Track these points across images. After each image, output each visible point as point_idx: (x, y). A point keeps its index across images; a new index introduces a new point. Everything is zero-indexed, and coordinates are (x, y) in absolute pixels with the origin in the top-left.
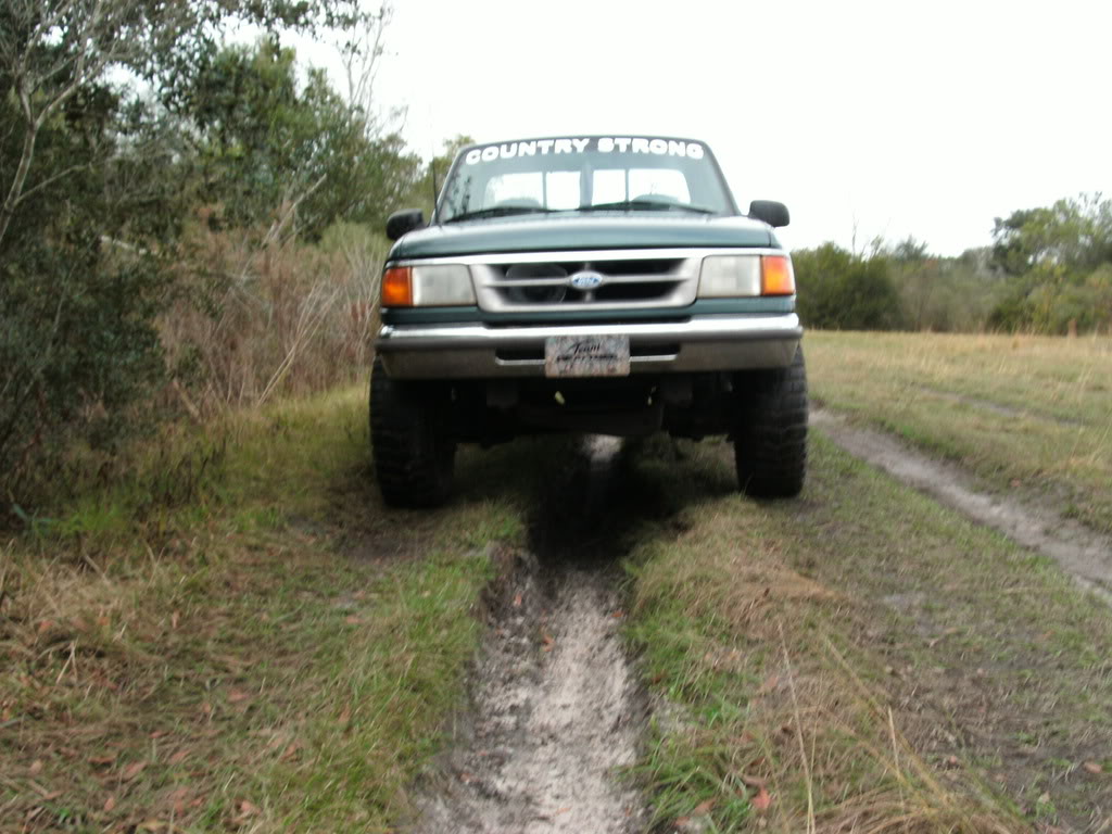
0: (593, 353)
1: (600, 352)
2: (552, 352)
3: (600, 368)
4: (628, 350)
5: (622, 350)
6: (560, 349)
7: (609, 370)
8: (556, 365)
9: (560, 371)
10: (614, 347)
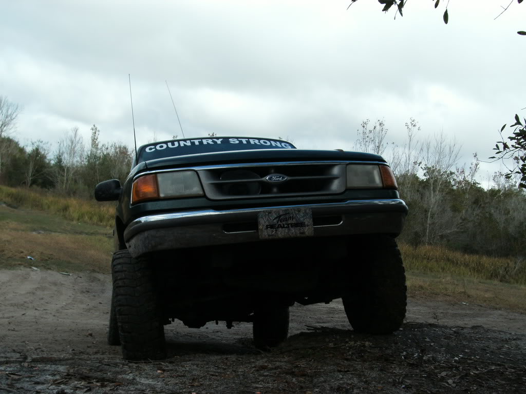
0: (290, 222)
1: (294, 221)
2: (263, 222)
3: (294, 232)
4: (312, 220)
5: (308, 220)
6: (268, 220)
7: (301, 233)
8: (265, 231)
9: (269, 235)
10: (302, 217)
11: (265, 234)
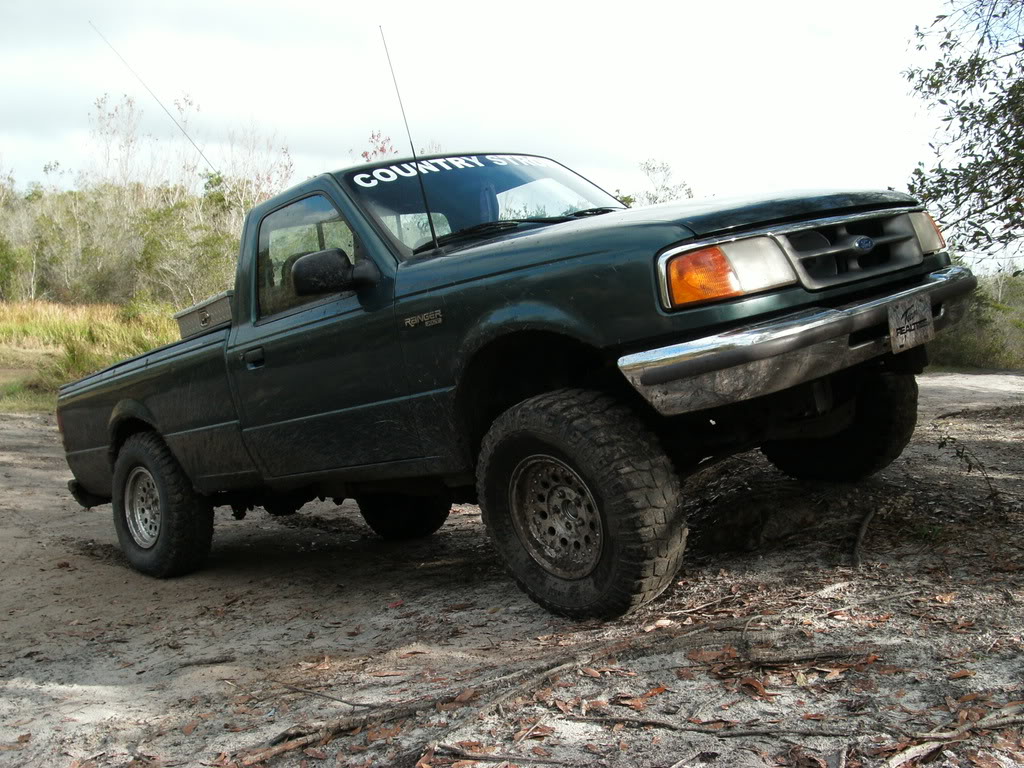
1: (918, 318)
2: (892, 324)
3: (920, 335)
4: (931, 313)
5: (928, 313)
6: (896, 319)
7: (925, 337)
8: (897, 339)
9: (901, 347)
10: (923, 310)
11: (897, 344)
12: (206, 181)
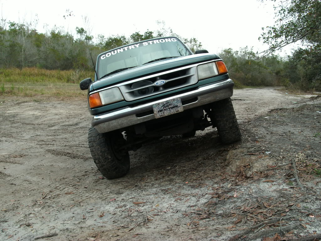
0: (170, 107)
1: (172, 106)
2: (156, 110)
3: (173, 111)
4: (181, 103)
5: (179, 103)
6: (158, 108)
7: (177, 111)
8: (158, 114)
9: (160, 116)
10: (176, 103)
11: (158, 115)
12: (10, 25)
